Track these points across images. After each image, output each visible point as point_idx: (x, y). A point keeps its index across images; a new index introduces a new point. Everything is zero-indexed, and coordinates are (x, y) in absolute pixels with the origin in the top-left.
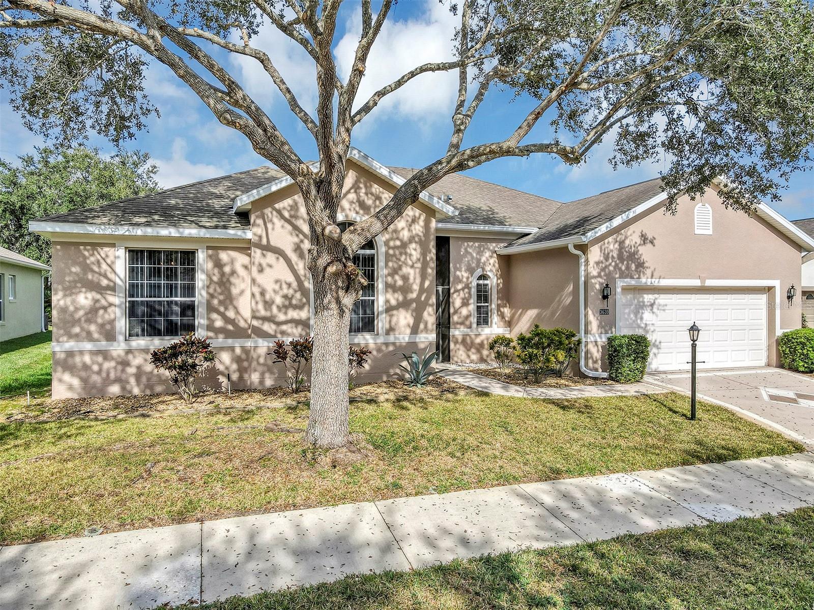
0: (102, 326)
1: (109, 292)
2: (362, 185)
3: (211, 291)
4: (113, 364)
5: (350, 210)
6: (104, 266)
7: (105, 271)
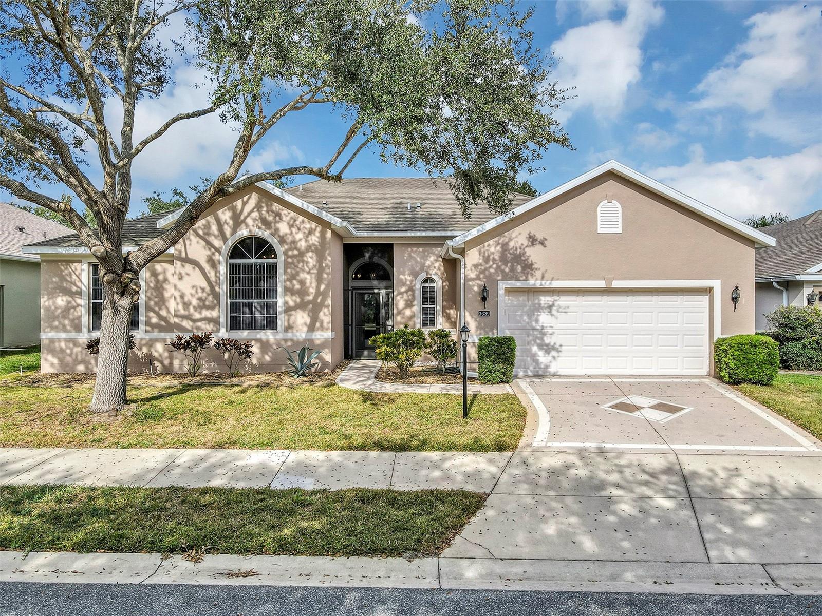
0: (72, 321)
1: (77, 296)
2: (263, 205)
3: (149, 294)
4: (79, 349)
5: (253, 226)
6: (74, 277)
7: (75, 280)
